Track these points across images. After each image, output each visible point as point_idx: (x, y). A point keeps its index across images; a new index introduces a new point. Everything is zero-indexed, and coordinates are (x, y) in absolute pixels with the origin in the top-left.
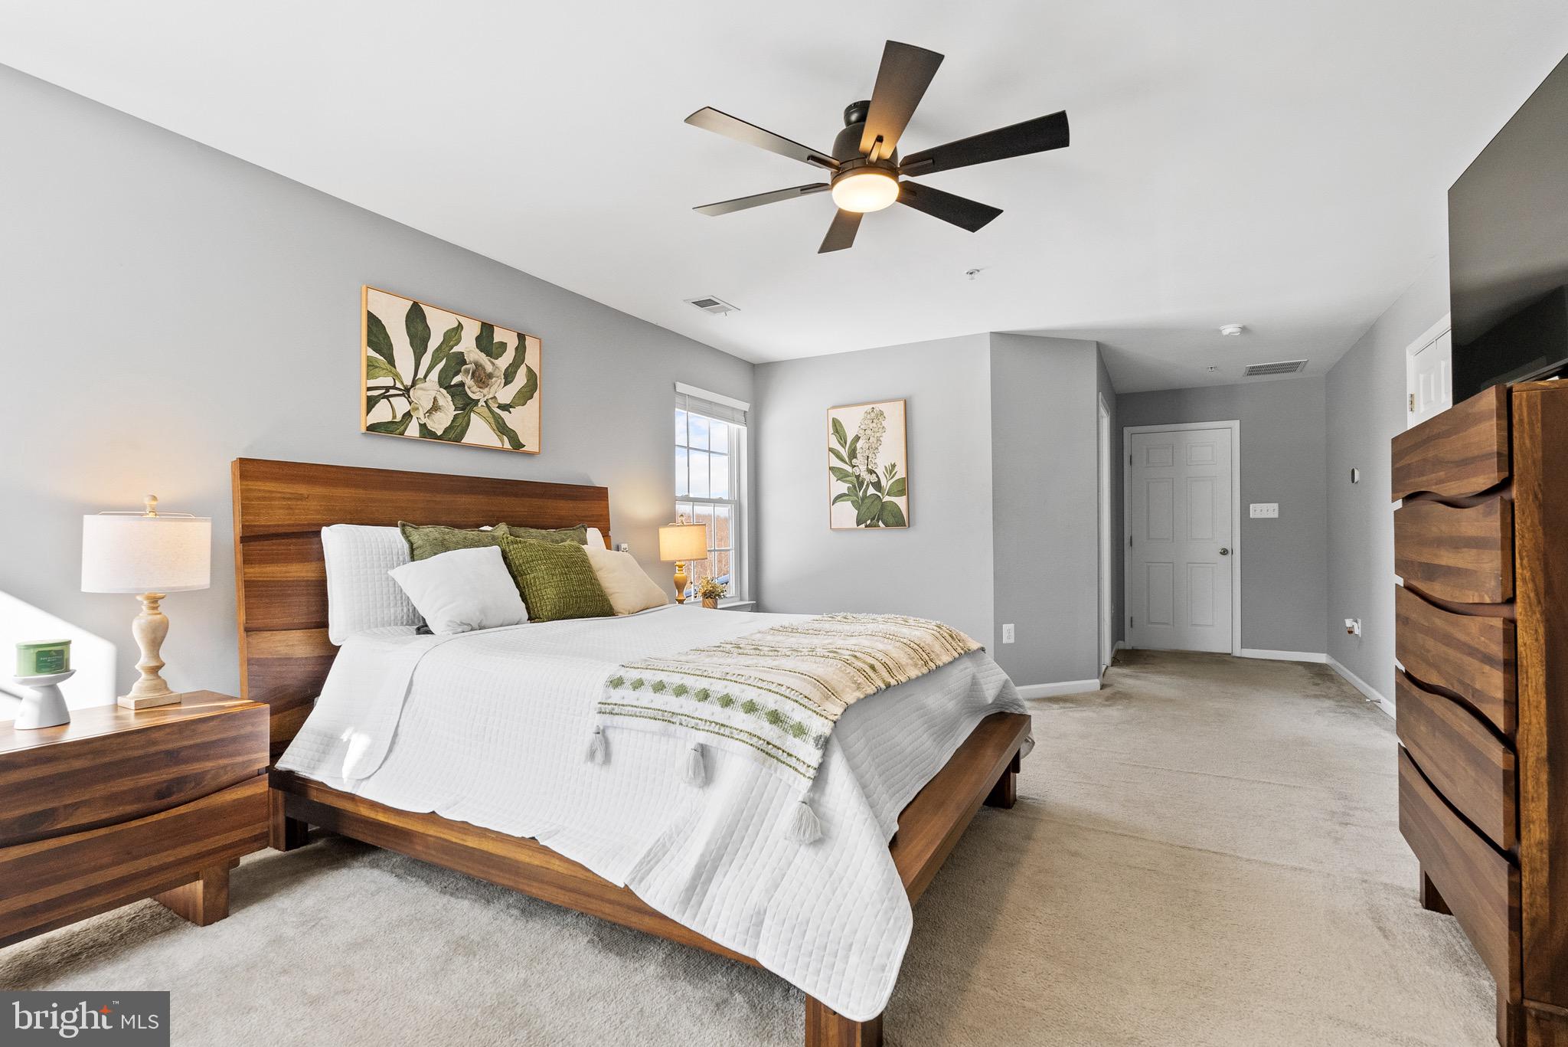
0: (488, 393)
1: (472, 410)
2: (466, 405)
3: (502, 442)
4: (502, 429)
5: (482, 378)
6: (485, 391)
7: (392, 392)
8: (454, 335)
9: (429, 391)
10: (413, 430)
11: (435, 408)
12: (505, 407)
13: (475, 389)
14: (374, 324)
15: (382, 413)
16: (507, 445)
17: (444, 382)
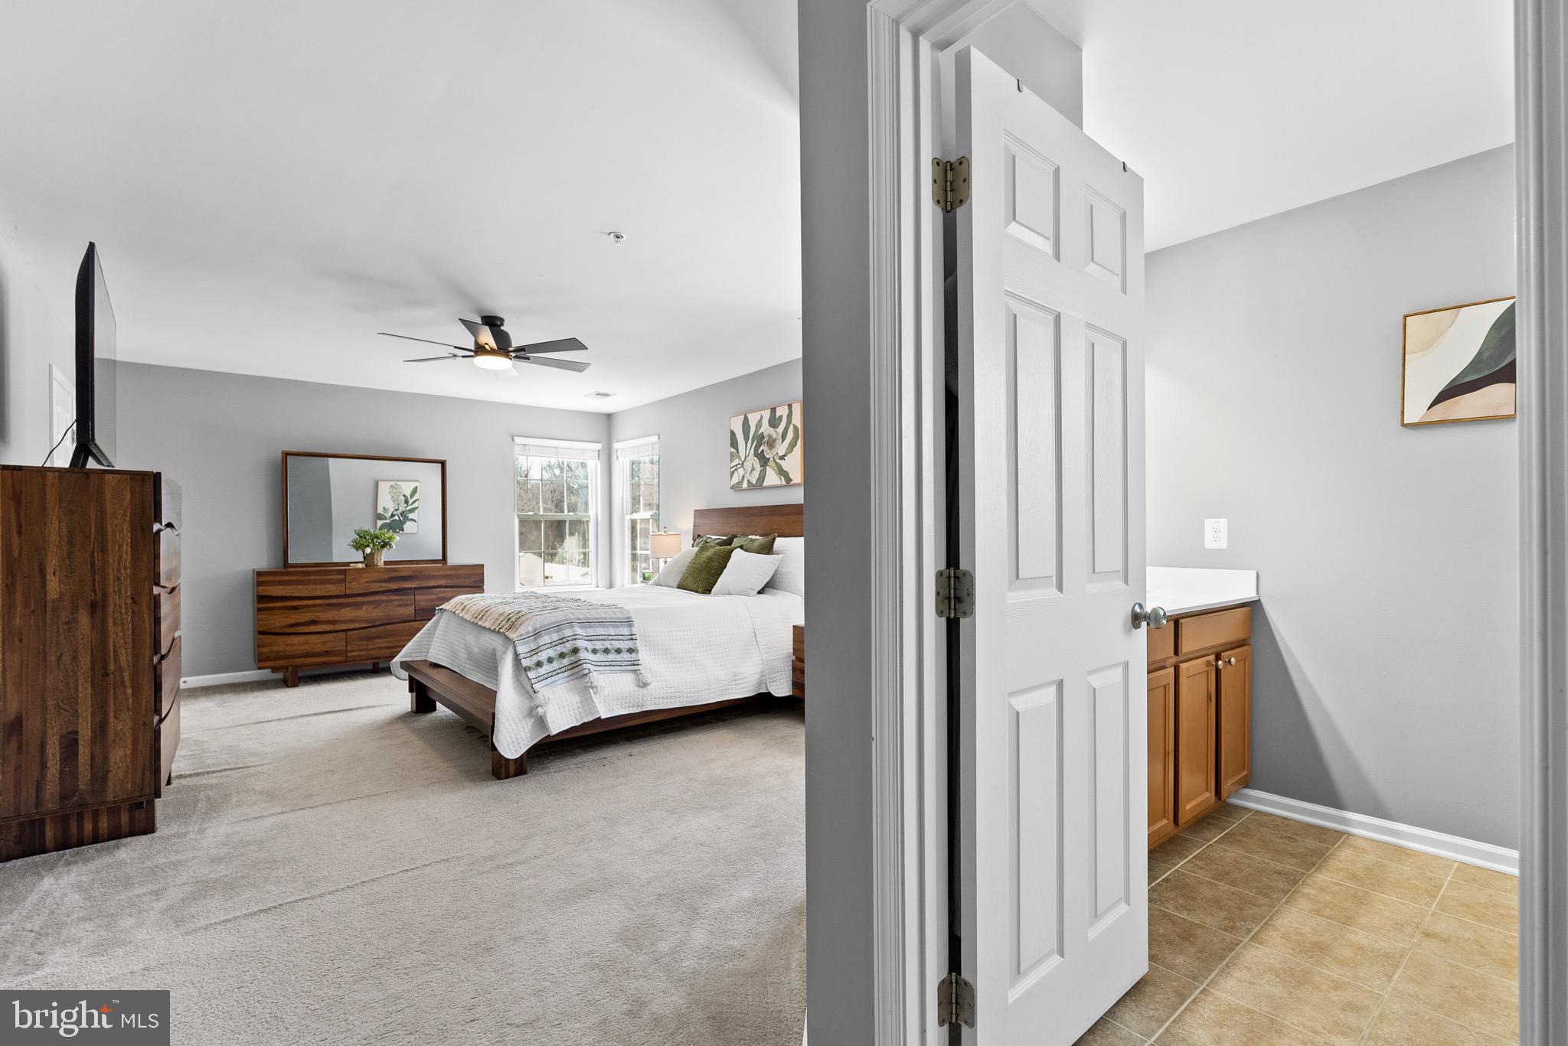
0: (774, 452)
1: (767, 465)
2: (764, 461)
3: (781, 480)
4: (782, 472)
5: (771, 444)
6: (773, 451)
7: (739, 466)
8: (759, 424)
9: (753, 461)
10: (745, 485)
11: (753, 469)
12: (782, 458)
13: (768, 451)
14: (733, 434)
15: (736, 479)
16: (784, 482)
17: (756, 455)
